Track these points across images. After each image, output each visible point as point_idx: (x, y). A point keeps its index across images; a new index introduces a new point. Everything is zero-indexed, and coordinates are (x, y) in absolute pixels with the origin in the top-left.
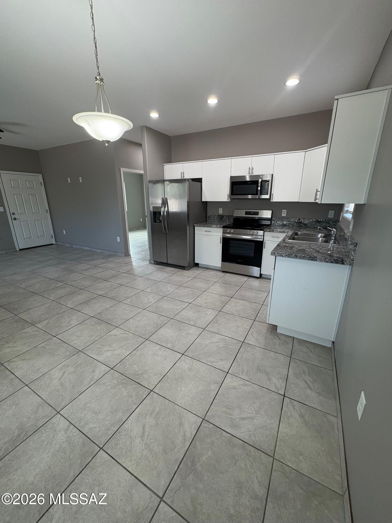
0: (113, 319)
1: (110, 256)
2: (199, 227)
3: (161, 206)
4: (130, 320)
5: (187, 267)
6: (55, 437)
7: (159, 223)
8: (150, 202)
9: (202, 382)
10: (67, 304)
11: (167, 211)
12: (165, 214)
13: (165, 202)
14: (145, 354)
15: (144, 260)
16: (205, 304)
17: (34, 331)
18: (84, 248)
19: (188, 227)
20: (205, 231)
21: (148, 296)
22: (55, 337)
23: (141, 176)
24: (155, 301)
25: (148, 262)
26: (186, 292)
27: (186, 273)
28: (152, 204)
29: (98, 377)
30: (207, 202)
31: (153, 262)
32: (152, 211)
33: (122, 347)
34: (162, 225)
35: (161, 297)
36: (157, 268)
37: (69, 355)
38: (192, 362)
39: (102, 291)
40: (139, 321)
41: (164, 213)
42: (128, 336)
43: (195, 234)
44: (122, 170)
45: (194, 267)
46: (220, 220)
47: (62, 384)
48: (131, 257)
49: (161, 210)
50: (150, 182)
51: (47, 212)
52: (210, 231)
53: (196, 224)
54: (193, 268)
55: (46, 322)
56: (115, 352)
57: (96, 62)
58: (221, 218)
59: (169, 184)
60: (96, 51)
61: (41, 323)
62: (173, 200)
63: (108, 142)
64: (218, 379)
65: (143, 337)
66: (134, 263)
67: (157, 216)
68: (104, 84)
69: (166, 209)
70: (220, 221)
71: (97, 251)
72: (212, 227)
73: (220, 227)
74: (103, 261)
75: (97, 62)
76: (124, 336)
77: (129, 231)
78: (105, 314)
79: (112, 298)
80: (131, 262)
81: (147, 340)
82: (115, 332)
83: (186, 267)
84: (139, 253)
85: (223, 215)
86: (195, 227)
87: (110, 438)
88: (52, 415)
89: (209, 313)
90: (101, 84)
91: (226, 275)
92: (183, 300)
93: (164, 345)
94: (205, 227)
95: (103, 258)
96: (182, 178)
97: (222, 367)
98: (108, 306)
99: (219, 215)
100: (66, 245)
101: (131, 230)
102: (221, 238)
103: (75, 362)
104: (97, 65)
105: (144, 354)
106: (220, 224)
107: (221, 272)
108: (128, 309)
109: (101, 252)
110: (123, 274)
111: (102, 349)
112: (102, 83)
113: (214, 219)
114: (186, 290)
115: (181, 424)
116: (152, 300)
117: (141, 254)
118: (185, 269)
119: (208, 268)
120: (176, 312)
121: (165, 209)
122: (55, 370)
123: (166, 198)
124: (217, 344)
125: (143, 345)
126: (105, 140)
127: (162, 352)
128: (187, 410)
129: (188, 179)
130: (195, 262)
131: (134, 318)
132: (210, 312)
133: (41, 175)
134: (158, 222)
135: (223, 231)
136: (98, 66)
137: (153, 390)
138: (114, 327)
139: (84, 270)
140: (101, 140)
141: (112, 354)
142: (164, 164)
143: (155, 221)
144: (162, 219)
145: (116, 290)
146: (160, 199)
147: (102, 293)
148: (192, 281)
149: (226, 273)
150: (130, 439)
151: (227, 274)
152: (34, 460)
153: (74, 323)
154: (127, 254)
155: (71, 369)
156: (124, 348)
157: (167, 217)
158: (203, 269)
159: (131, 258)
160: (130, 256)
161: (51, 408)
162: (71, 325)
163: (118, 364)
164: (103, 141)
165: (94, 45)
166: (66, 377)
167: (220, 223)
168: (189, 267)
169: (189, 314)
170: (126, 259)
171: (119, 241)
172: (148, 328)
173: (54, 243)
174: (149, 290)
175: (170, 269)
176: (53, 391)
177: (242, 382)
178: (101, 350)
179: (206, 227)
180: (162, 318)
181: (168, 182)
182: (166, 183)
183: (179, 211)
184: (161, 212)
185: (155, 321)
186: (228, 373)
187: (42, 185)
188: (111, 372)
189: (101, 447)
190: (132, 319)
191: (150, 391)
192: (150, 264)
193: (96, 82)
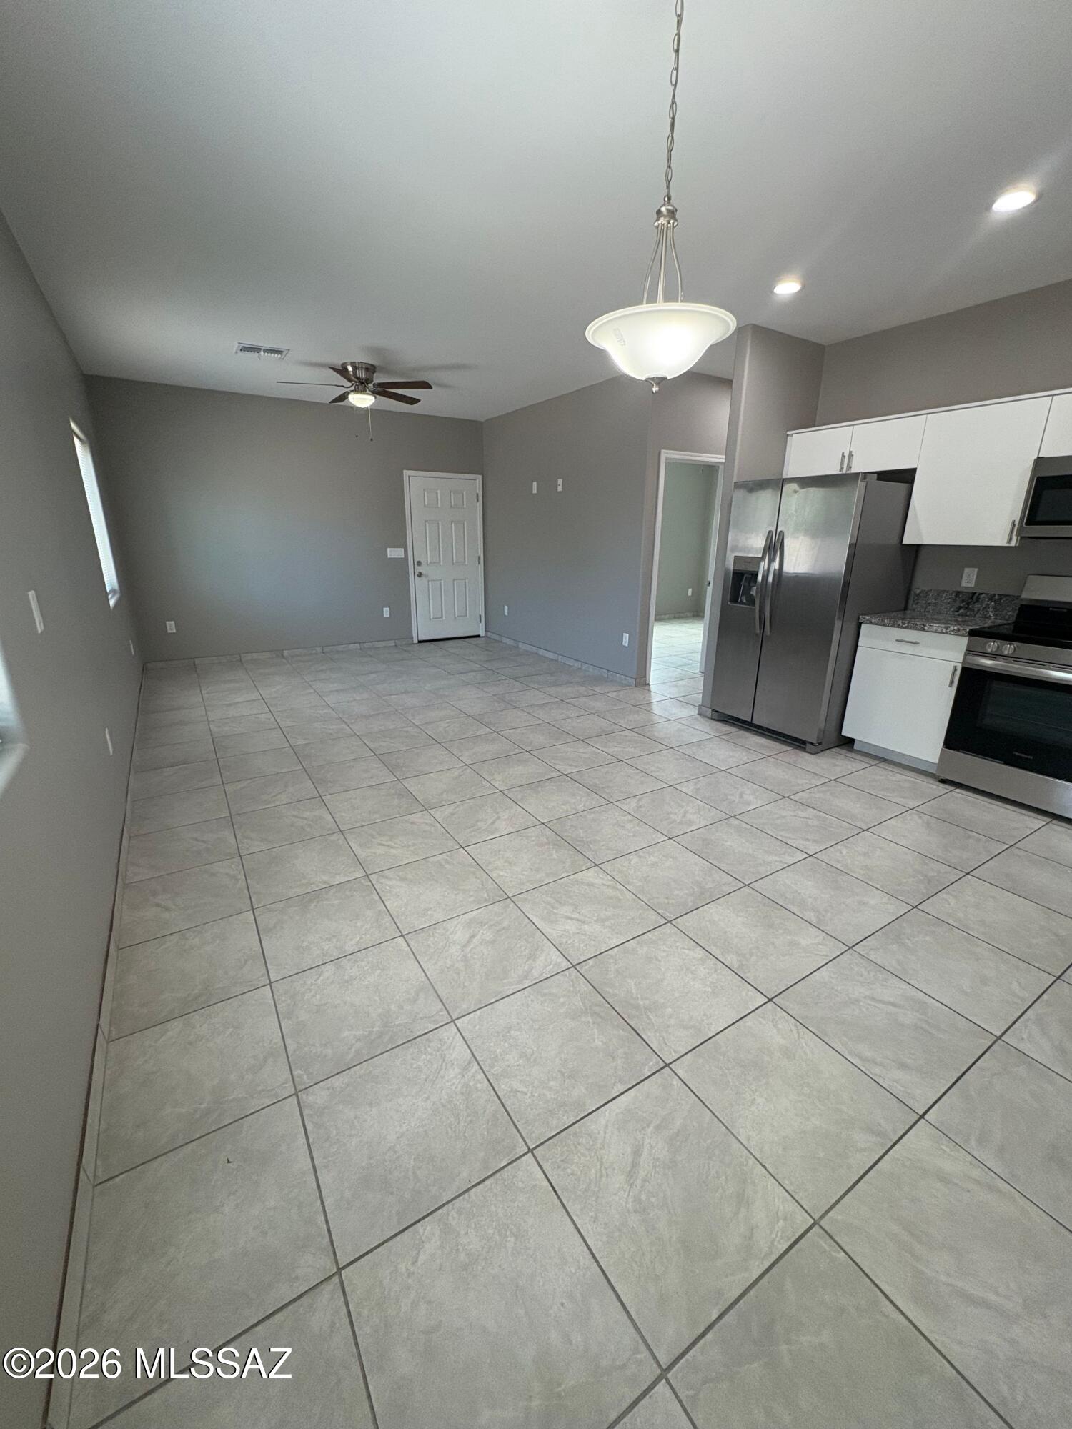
0: (590, 842)
1: (598, 680)
2: (876, 624)
3: (760, 556)
4: (631, 856)
5: (812, 744)
6: (442, 1073)
7: (745, 604)
8: (729, 544)
9: (823, 1108)
10: (494, 779)
11: (777, 572)
12: (770, 579)
13: (775, 546)
14: (660, 958)
15: (683, 702)
16: (862, 869)
17: (427, 824)
18: (541, 652)
19: (838, 624)
20: (897, 641)
21: (684, 804)
22: (463, 848)
23: (711, 469)
24: (703, 823)
25: (694, 712)
26: (802, 819)
27: (807, 760)
28: (734, 549)
29: (542, 974)
30: (919, 546)
31: (709, 712)
32: (732, 569)
33: (603, 921)
34: (754, 611)
35: (720, 815)
36: (717, 730)
37: (486, 900)
38: (798, 1032)
39: (571, 765)
40: (654, 865)
41: (765, 577)
42: (621, 897)
43: (859, 648)
44: (665, 455)
45: (837, 746)
46: (960, 608)
47: (465, 959)
48: (650, 691)
49: (759, 569)
50: (738, 485)
51: (479, 563)
52: (918, 641)
53: (867, 615)
54: (832, 750)
55: (449, 810)
56: (586, 926)
57: (666, 167)
58: (968, 601)
59: (796, 492)
60: (670, 138)
61: (442, 809)
62: (802, 537)
63: (661, 381)
64: (882, 1122)
65: (660, 912)
66: (656, 709)
67: (743, 583)
68: (675, 224)
69: (776, 565)
70: (961, 611)
71: (571, 663)
72: (926, 628)
73: (957, 633)
74: (582, 689)
75: (669, 167)
76: (610, 892)
77: (656, 620)
78: (572, 826)
79: (593, 790)
80: (650, 704)
81: (669, 924)
82: (591, 875)
83: (808, 744)
84: (675, 683)
85: (975, 593)
86: (863, 625)
87: (552, 1135)
88: (442, 1021)
89: (872, 902)
90: (667, 227)
91: (953, 793)
92: (789, 841)
93: (717, 953)
94: (899, 626)
95: (583, 684)
96: (844, 472)
97: (902, 1089)
98: (581, 807)
99: (959, 592)
100: (504, 641)
101: (661, 618)
102: (955, 669)
103: (496, 918)
104: (667, 175)
105: (657, 959)
106: (957, 623)
107: (932, 782)
108: (629, 826)
109: (580, 667)
110: (627, 733)
111: (557, 909)
112: (672, 221)
113: (935, 604)
114: (800, 813)
115: (742, 1200)
116: (695, 818)
117: (676, 686)
118: (804, 750)
119: (885, 760)
120: (763, 870)
121: (773, 564)
122: (456, 923)
123: (781, 532)
124: (891, 1007)
125: (656, 934)
126: (652, 377)
127: (707, 971)
128: (764, 1167)
129: (865, 475)
130: (843, 734)
131: (641, 853)
132: (876, 899)
133: (480, 477)
134: (745, 601)
135: (968, 646)
136: (669, 178)
137: (671, 1066)
138: (589, 864)
139: (538, 705)
140: (643, 379)
141: (578, 931)
142: (788, 433)
143: (734, 599)
144: (756, 592)
145: (603, 770)
146: (761, 535)
147: (569, 770)
148: (823, 788)
149: (952, 788)
150: (598, 1164)
151: (958, 790)
152: (401, 1100)
153: (503, 827)
154: (641, 681)
155: (488, 935)
156: (607, 923)
157: (772, 591)
158: (866, 759)
159: (650, 694)
160: (646, 688)
161: (440, 1006)
162: (496, 829)
163: (589, 959)
164: (647, 380)
165: (669, 121)
166: (474, 948)
167: (960, 619)
168: (820, 744)
169: (805, 887)
170: (638, 694)
171: (627, 645)
172: (676, 892)
173: (482, 633)
174: (688, 788)
175: (757, 740)
176: (448, 968)
177: (976, 1173)
178: (555, 911)
179: (905, 628)
180: (717, 875)
181: (794, 486)
182: (789, 488)
183: (816, 573)
184: (758, 572)
185: (697, 878)
186: (922, 1116)
187: (478, 500)
188: (570, 975)
189: (531, 1147)
190: (635, 855)
191: (662, 1065)
192: (698, 716)
193: (656, 224)
